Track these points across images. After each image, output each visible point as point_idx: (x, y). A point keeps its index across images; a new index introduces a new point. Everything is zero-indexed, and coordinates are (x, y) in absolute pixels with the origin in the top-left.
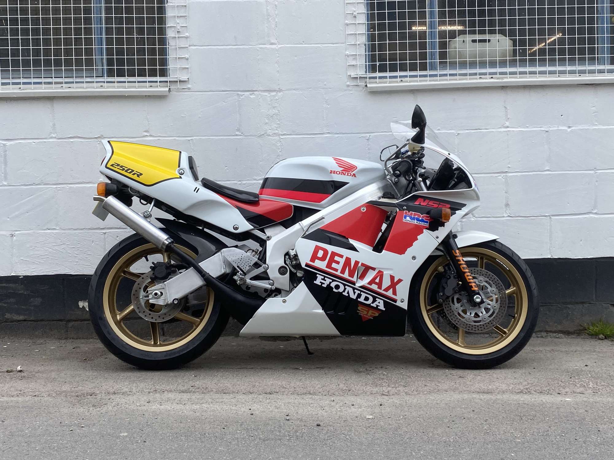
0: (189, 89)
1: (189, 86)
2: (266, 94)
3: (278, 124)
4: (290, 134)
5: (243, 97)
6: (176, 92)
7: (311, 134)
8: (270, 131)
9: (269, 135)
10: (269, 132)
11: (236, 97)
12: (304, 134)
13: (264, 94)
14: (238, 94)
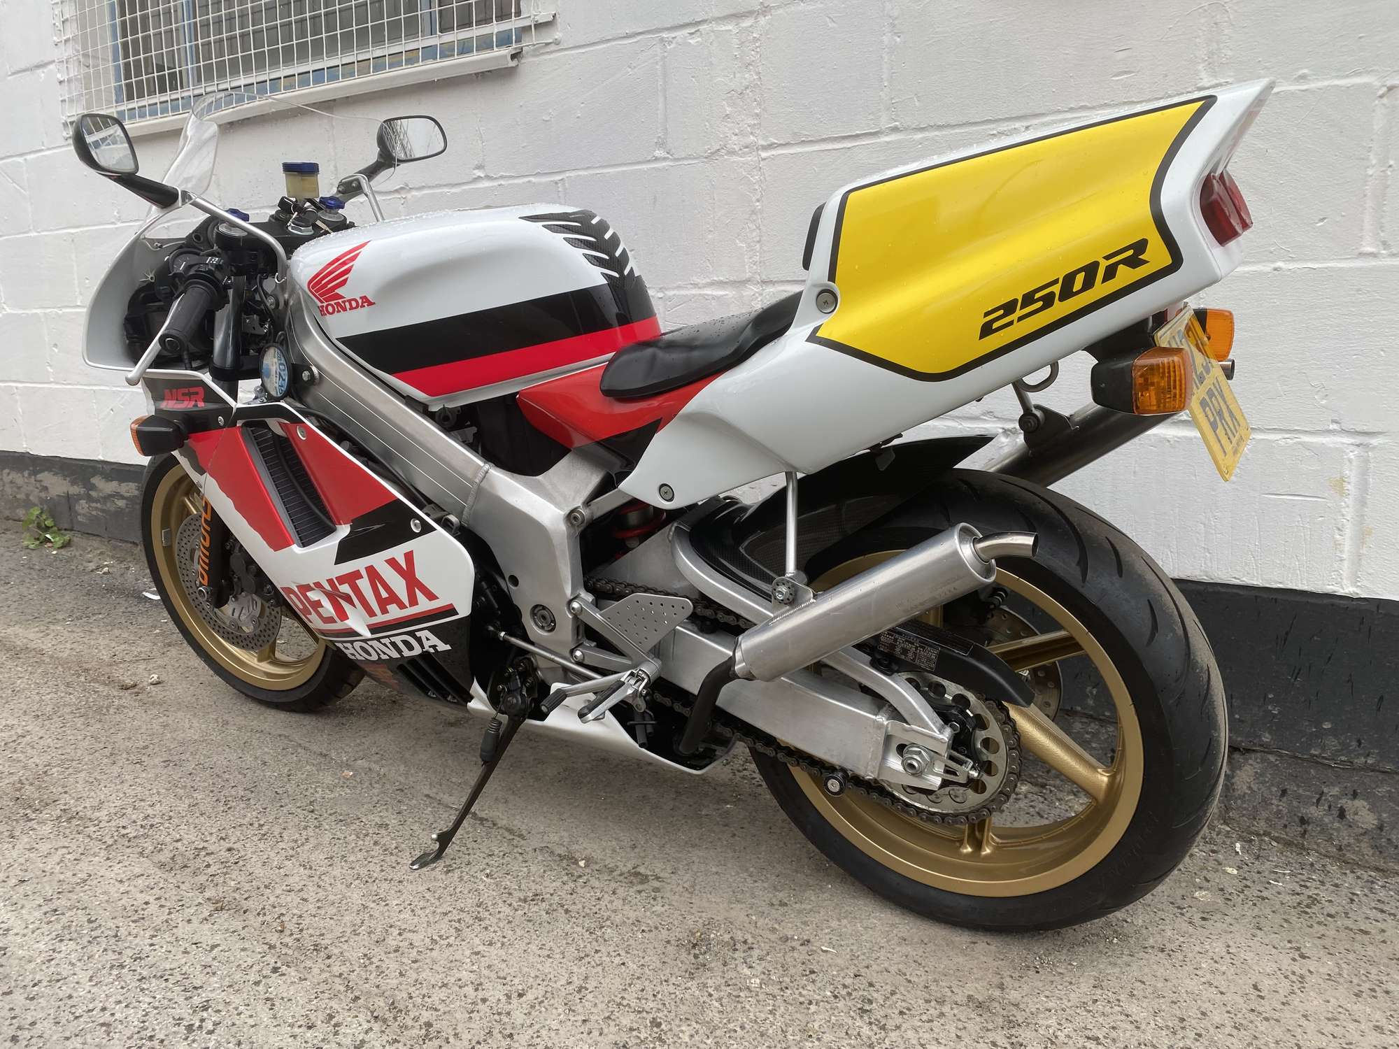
0: (557, 42)
1: (558, 35)
2: (730, 28)
3: (757, 115)
4: (787, 144)
5: (672, 46)
6: (534, 56)
7: (844, 138)
8: (734, 138)
9: (732, 153)
10: (735, 142)
11: (658, 49)
12: (824, 140)
13: (724, 28)
14: (662, 40)
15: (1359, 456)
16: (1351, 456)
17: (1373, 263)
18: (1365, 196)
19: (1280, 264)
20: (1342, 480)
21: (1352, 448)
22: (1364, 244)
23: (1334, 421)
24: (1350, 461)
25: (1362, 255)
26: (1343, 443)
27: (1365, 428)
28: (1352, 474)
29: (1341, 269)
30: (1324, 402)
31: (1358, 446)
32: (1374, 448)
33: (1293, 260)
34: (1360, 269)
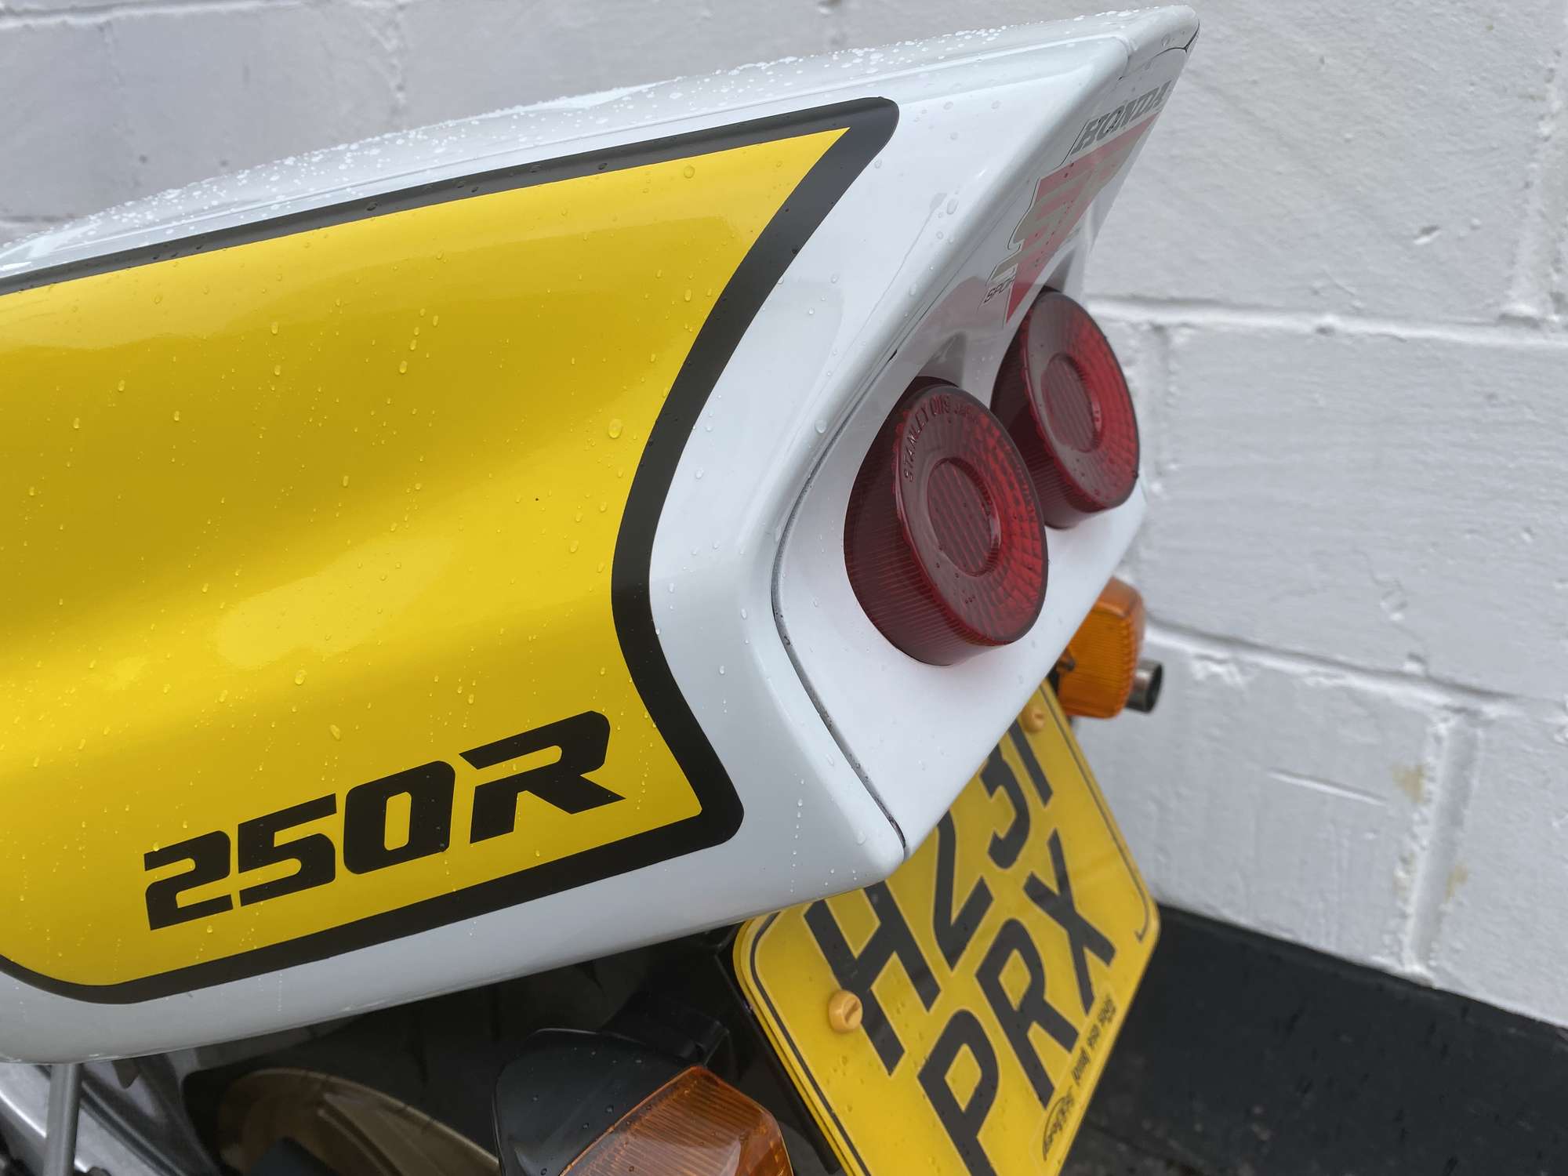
15: (1456, 732)
16: (1442, 729)
17: (1532, 340)
18: (1527, 185)
19: (1329, 320)
20: (1419, 772)
21: (1444, 714)
22: (1512, 293)
23: (1414, 657)
24: (1438, 739)
25: (1506, 319)
26: (1428, 704)
27: (1475, 682)
28: (1438, 764)
29: (1459, 346)
30: (1397, 617)
31: (1458, 711)
32: (1488, 724)
33: (1358, 313)
34: (1499, 351)
